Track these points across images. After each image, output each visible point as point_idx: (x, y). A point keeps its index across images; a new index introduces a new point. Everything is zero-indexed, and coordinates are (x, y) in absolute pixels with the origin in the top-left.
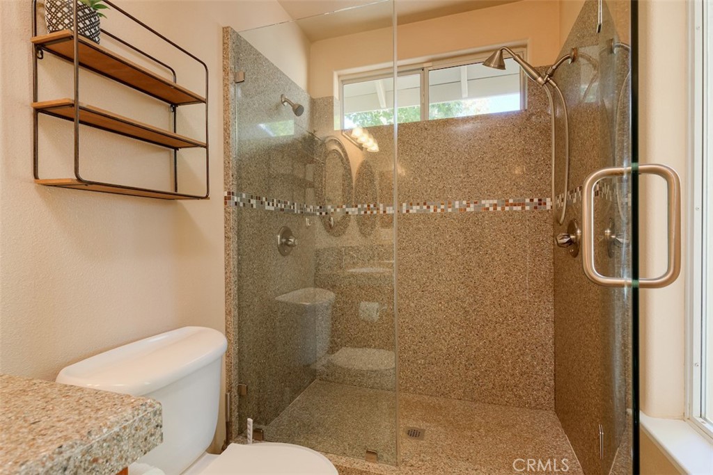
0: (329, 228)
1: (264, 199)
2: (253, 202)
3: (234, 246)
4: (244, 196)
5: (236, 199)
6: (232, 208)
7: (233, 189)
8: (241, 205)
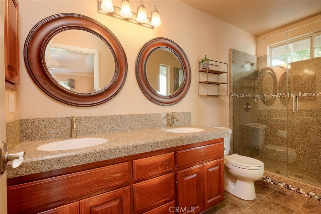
0: (265, 102)
1: (240, 94)
2: (237, 95)
3: (232, 108)
4: (235, 94)
5: (232, 95)
6: (232, 98)
7: (232, 93)
8: (234, 96)
